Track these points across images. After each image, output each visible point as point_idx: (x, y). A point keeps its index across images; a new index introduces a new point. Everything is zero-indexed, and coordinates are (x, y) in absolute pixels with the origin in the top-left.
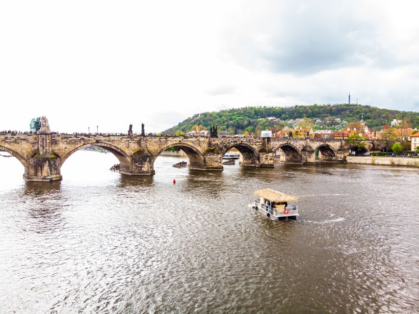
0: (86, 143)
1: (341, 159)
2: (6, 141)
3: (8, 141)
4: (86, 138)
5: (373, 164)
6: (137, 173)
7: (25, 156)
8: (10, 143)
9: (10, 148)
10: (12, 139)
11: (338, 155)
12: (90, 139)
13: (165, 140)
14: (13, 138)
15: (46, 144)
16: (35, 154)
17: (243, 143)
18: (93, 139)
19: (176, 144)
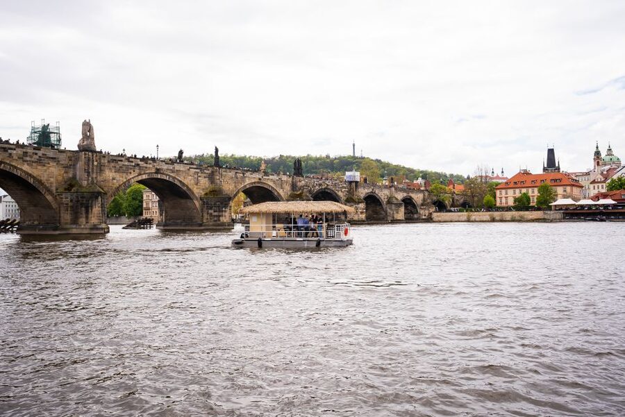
0: (143, 173)
1: (426, 217)
2: (25, 158)
3: (28, 159)
4: (141, 163)
5: (469, 221)
6: (213, 225)
7: (54, 189)
8: (30, 163)
9: (30, 172)
10: (35, 156)
11: (422, 212)
12: (148, 166)
13: (242, 175)
14: (36, 154)
15: (93, 169)
16: (71, 186)
17: (329, 187)
18: (151, 166)
19: (255, 183)
